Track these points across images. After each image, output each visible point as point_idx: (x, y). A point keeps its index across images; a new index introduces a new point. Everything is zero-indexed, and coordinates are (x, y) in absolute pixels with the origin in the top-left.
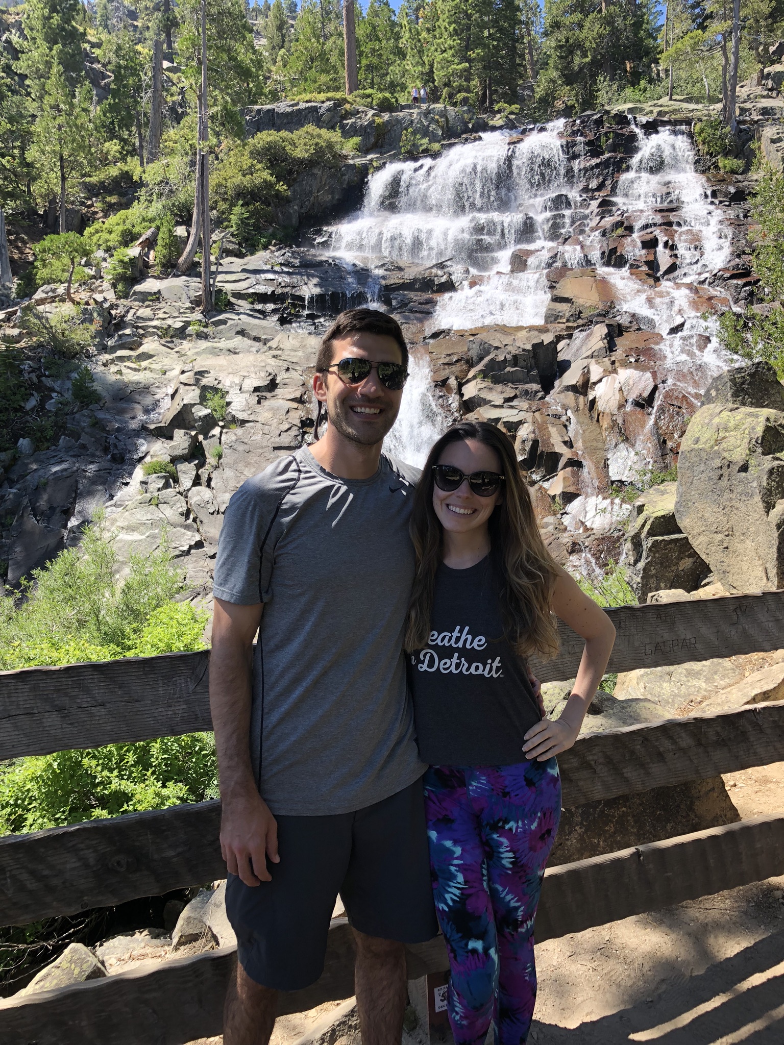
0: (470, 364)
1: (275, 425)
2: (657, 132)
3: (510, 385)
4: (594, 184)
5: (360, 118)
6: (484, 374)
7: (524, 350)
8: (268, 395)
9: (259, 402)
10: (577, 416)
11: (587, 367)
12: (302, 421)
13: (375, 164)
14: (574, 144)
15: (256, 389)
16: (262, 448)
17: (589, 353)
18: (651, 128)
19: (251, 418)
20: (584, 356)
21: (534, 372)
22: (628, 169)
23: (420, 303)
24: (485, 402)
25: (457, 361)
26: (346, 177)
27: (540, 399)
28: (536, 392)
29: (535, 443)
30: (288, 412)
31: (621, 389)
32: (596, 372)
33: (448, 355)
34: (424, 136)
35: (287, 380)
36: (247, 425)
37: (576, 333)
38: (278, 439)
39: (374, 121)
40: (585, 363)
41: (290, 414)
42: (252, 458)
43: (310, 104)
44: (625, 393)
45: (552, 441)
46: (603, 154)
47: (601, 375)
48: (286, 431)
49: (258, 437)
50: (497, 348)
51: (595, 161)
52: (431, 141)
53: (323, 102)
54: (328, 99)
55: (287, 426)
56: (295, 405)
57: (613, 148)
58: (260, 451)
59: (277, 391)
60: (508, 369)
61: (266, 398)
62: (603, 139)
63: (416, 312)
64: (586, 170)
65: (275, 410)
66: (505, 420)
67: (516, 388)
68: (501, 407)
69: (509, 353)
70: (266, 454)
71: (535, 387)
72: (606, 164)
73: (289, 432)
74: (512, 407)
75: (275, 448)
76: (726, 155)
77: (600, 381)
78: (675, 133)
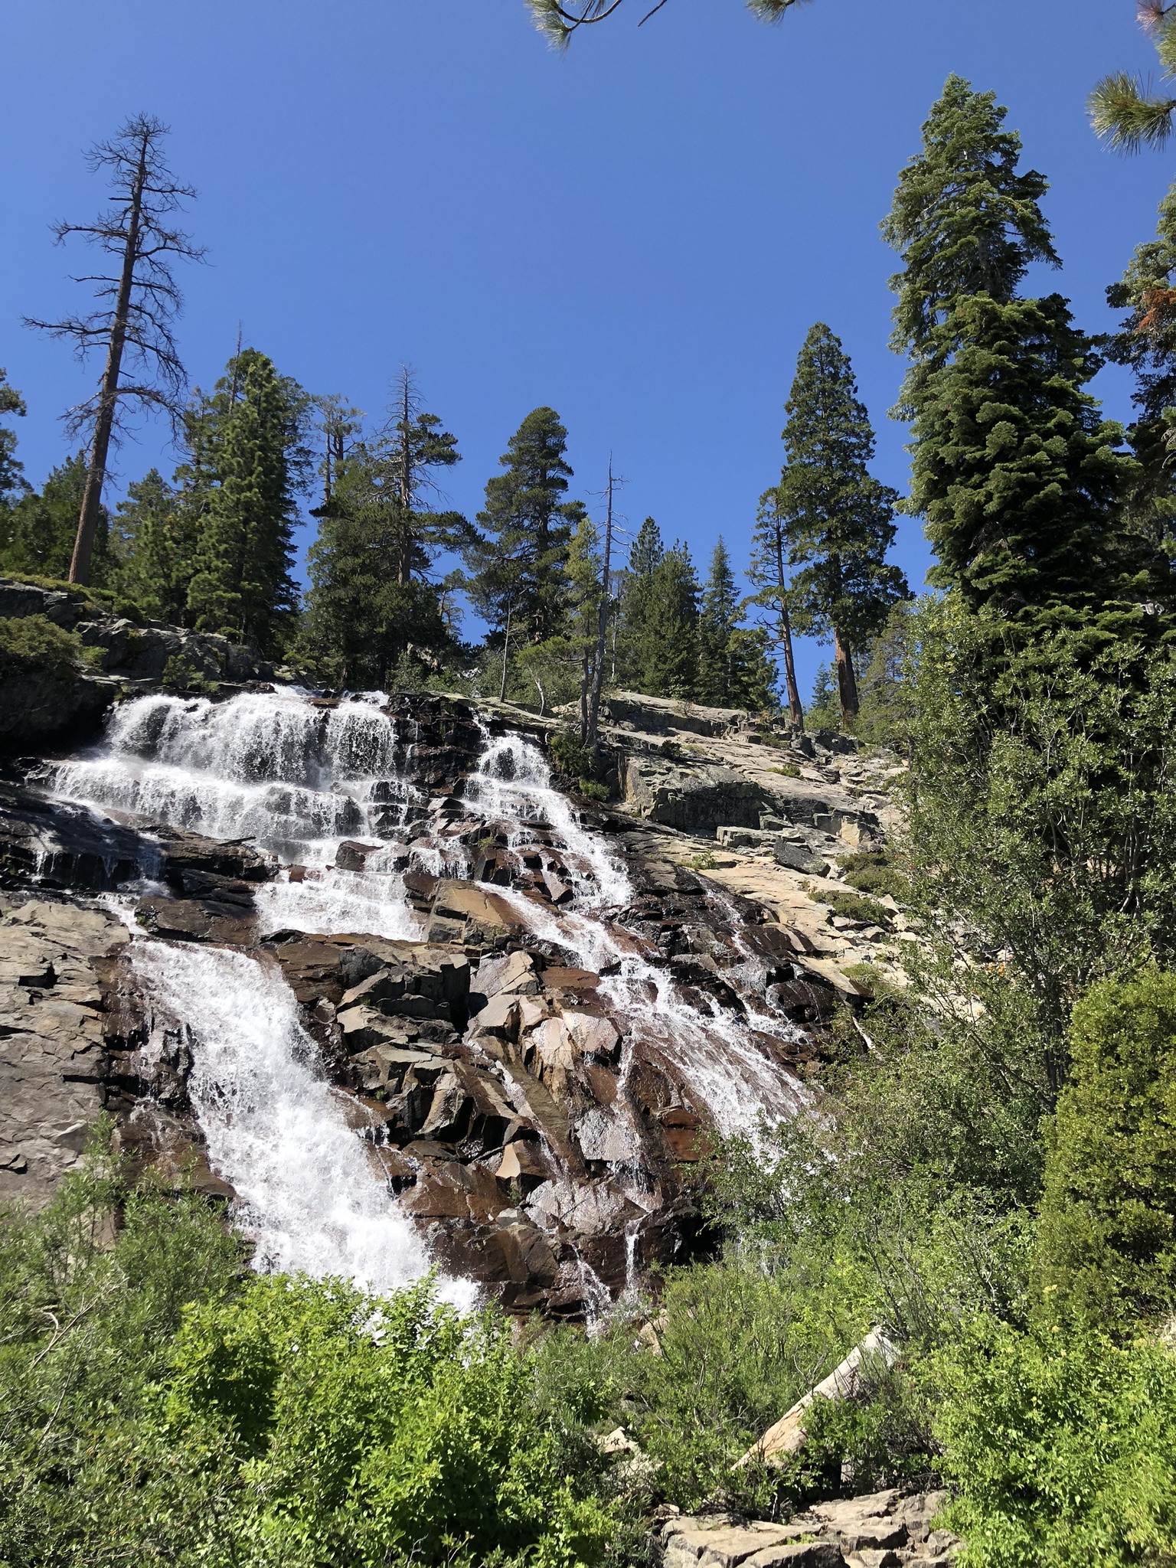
0: (346, 983)
1: (64, 1040)
2: (504, 735)
3: (409, 1018)
4: (431, 778)
5: (103, 623)
6: (370, 999)
7: (431, 972)
8: (45, 992)
9: (31, 1002)
10: (511, 1070)
11: (517, 1003)
12: (106, 1039)
13: (124, 689)
14: (407, 724)
15: (24, 981)
16: (44, 1075)
17: (513, 986)
18: (498, 727)
19: (22, 1025)
20: (506, 990)
21: (444, 1005)
22: (474, 769)
23: (230, 891)
24: (381, 1039)
25: (324, 977)
26: (80, 697)
27: (455, 1042)
28: (449, 1032)
29: (468, 1102)
30: (82, 1022)
31: (570, 1038)
32: (531, 1012)
33: (310, 967)
34: (198, 670)
35: (73, 973)
36: (13, 1035)
37: (484, 960)
38: (70, 1064)
39: (126, 633)
40: (512, 998)
41: (86, 1025)
42: (27, 1092)
43: (28, 587)
44: (579, 1044)
45: (492, 1101)
46: (441, 744)
47: (540, 1017)
48: (83, 1052)
49: (35, 1058)
50: (389, 965)
51: (432, 751)
52: (206, 677)
53: (51, 590)
54: (59, 588)
55: (84, 1045)
56: (94, 1013)
57: (454, 741)
58: (42, 1080)
59: (57, 988)
60: (406, 995)
61: (41, 997)
62: (443, 727)
63: (227, 901)
64: (421, 759)
65: (62, 1018)
66: (417, 1066)
67: (419, 1024)
68: (404, 1047)
69: (410, 973)
70: (51, 1087)
71: (446, 1025)
72: (447, 757)
73: (87, 1055)
74: (421, 1049)
75: (68, 1078)
76: (588, 778)
77: (538, 1024)
78: (526, 740)
